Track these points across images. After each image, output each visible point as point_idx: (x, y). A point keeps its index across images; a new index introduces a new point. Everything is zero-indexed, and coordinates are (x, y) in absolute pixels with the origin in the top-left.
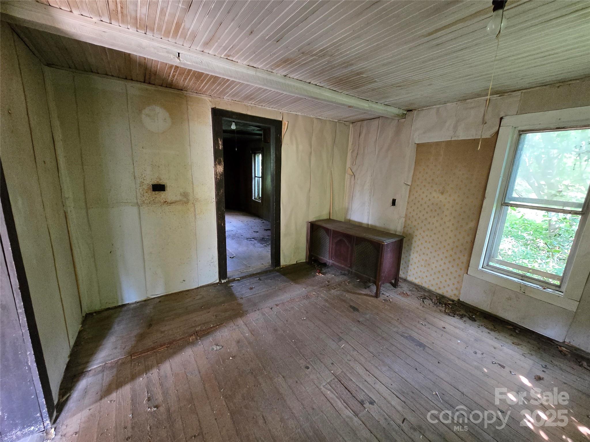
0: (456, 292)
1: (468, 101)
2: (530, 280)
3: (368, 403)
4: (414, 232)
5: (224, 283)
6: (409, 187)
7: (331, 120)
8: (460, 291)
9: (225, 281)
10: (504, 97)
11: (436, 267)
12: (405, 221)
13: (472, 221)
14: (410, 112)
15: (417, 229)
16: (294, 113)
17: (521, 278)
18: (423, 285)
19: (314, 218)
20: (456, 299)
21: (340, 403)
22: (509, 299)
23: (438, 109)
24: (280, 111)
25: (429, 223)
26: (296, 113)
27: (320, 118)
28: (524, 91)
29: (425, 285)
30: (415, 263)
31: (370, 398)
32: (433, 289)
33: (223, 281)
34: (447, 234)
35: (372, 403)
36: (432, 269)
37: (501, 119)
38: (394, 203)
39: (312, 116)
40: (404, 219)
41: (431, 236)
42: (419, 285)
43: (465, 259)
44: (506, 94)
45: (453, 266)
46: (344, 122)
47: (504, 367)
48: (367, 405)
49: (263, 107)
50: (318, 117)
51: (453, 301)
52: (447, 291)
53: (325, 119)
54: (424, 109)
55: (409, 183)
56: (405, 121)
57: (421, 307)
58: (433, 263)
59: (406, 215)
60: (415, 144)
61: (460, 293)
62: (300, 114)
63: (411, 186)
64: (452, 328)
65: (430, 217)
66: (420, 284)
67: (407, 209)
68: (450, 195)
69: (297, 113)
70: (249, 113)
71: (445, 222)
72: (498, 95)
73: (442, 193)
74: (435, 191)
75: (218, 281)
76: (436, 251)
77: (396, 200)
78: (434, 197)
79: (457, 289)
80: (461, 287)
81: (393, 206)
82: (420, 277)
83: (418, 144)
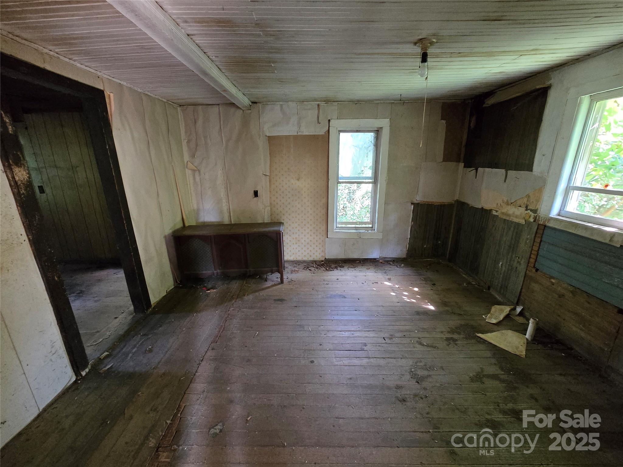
0: (323, 254)
1: (305, 103)
2: (361, 229)
3: (365, 347)
4: (281, 217)
5: (86, 375)
6: (268, 177)
7: (160, 98)
8: (325, 252)
9: (87, 370)
10: (328, 104)
11: (305, 241)
12: (271, 209)
13: (323, 198)
14: (255, 105)
15: (284, 214)
16: (117, 80)
17: (355, 229)
18: (298, 259)
19: (170, 229)
20: (323, 259)
21: (355, 361)
22: (354, 244)
23: (281, 106)
24: (99, 74)
25: (293, 206)
26: (119, 82)
27: (149, 94)
28: (339, 102)
29: (299, 258)
30: (288, 243)
31: (361, 343)
32: (305, 259)
33: (84, 373)
34: (308, 212)
35: (365, 345)
36: (302, 243)
37: (329, 121)
38: (256, 194)
39: (139, 90)
40: (269, 208)
41: (296, 217)
42: (294, 261)
43: (324, 228)
44: (330, 103)
45: (317, 236)
46: (172, 103)
47: (377, 283)
48: (365, 348)
49: (72, 62)
50: (147, 93)
51: (322, 261)
52: (316, 256)
53: (154, 96)
54: (268, 103)
55: (268, 174)
56: (251, 113)
57: (313, 274)
58: (302, 238)
59: (271, 204)
60: (266, 136)
61: (325, 254)
62: (125, 83)
63: (270, 176)
64: (341, 277)
65: (293, 200)
66: (295, 259)
67: (271, 198)
68: (305, 181)
69: (122, 83)
70: (48, 68)
71: (305, 203)
72: (325, 103)
73: (298, 180)
74: (292, 178)
75: (74, 379)
76: (302, 228)
77: (257, 191)
78: (292, 184)
79: (322, 251)
80: (325, 249)
81: (256, 198)
82: (293, 254)
83: (269, 137)
